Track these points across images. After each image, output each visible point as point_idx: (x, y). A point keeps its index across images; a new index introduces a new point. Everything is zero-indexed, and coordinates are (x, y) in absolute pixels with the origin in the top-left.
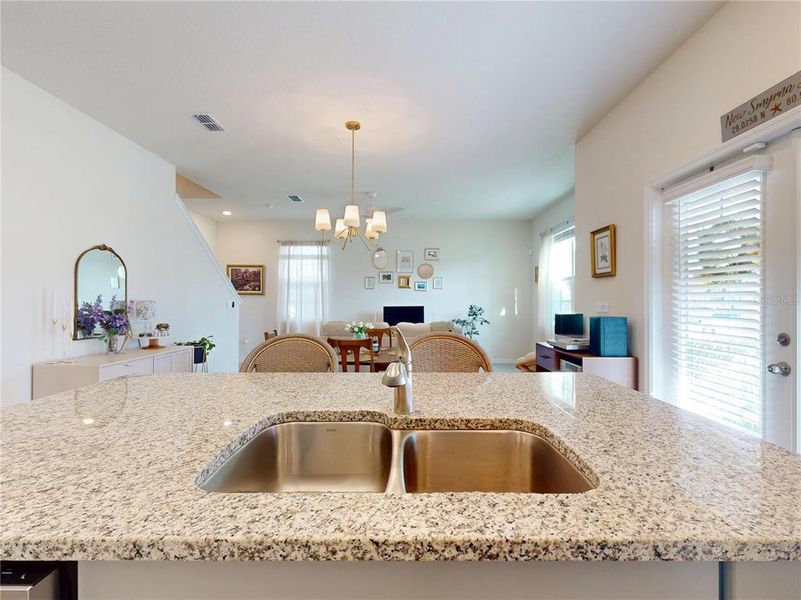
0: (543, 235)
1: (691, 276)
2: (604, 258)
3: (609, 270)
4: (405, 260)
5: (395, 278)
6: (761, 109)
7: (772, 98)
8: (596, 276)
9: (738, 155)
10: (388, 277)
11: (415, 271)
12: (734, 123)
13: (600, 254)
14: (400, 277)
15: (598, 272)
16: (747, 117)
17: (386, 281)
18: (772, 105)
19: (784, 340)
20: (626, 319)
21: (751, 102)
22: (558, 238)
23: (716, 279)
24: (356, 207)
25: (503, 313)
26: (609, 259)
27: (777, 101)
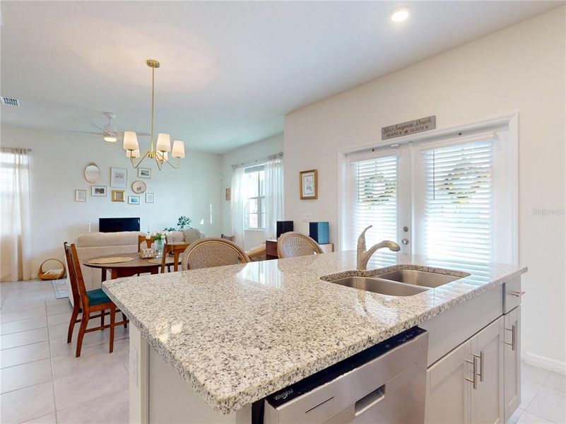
0: (235, 167)
1: (361, 201)
2: (309, 188)
3: (314, 195)
4: (119, 176)
5: (108, 191)
6: (400, 130)
7: (405, 127)
8: (302, 198)
9: (388, 147)
10: (102, 191)
11: (129, 186)
12: (388, 132)
13: (306, 186)
14: (113, 192)
15: (304, 196)
16: (393, 132)
17: (99, 194)
18: (405, 130)
19: (406, 230)
20: (328, 223)
21: (396, 126)
22: (248, 171)
23: (373, 202)
24: (168, 136)
25: (202, 223)
26: (313, 188)
27: (407, 129)
